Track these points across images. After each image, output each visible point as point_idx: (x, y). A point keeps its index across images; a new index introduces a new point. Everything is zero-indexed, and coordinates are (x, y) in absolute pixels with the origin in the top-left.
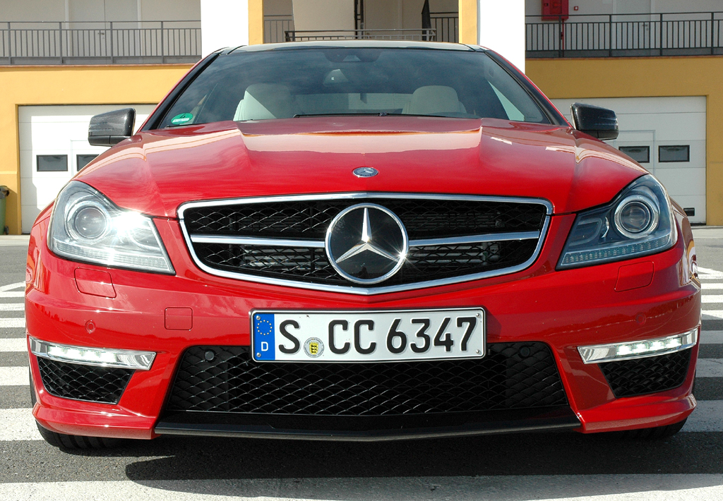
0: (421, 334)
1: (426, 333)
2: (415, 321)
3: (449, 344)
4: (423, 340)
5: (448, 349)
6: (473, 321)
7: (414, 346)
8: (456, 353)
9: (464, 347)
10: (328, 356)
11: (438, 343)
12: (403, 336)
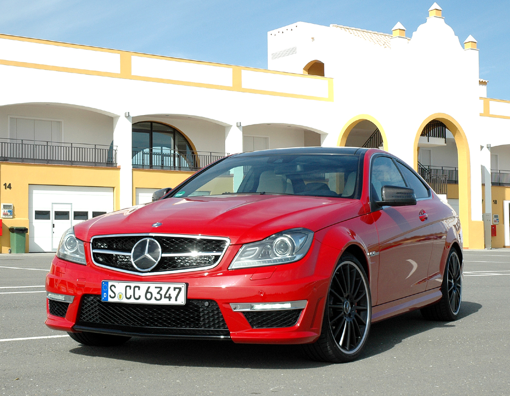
0: (158, 293)
1: (160, 293)
2: (156, 287)
3: (170, 298)
4: (159, 295)
5: (170, 300)
6: (180, 289)
7: (155, 298)
8: (173, 302)
9: (176, 300)
10: (125, 301)
11: (165, 297)
12: (151, 293)
